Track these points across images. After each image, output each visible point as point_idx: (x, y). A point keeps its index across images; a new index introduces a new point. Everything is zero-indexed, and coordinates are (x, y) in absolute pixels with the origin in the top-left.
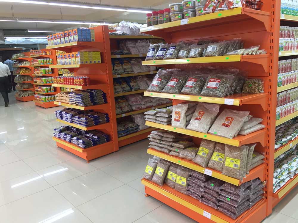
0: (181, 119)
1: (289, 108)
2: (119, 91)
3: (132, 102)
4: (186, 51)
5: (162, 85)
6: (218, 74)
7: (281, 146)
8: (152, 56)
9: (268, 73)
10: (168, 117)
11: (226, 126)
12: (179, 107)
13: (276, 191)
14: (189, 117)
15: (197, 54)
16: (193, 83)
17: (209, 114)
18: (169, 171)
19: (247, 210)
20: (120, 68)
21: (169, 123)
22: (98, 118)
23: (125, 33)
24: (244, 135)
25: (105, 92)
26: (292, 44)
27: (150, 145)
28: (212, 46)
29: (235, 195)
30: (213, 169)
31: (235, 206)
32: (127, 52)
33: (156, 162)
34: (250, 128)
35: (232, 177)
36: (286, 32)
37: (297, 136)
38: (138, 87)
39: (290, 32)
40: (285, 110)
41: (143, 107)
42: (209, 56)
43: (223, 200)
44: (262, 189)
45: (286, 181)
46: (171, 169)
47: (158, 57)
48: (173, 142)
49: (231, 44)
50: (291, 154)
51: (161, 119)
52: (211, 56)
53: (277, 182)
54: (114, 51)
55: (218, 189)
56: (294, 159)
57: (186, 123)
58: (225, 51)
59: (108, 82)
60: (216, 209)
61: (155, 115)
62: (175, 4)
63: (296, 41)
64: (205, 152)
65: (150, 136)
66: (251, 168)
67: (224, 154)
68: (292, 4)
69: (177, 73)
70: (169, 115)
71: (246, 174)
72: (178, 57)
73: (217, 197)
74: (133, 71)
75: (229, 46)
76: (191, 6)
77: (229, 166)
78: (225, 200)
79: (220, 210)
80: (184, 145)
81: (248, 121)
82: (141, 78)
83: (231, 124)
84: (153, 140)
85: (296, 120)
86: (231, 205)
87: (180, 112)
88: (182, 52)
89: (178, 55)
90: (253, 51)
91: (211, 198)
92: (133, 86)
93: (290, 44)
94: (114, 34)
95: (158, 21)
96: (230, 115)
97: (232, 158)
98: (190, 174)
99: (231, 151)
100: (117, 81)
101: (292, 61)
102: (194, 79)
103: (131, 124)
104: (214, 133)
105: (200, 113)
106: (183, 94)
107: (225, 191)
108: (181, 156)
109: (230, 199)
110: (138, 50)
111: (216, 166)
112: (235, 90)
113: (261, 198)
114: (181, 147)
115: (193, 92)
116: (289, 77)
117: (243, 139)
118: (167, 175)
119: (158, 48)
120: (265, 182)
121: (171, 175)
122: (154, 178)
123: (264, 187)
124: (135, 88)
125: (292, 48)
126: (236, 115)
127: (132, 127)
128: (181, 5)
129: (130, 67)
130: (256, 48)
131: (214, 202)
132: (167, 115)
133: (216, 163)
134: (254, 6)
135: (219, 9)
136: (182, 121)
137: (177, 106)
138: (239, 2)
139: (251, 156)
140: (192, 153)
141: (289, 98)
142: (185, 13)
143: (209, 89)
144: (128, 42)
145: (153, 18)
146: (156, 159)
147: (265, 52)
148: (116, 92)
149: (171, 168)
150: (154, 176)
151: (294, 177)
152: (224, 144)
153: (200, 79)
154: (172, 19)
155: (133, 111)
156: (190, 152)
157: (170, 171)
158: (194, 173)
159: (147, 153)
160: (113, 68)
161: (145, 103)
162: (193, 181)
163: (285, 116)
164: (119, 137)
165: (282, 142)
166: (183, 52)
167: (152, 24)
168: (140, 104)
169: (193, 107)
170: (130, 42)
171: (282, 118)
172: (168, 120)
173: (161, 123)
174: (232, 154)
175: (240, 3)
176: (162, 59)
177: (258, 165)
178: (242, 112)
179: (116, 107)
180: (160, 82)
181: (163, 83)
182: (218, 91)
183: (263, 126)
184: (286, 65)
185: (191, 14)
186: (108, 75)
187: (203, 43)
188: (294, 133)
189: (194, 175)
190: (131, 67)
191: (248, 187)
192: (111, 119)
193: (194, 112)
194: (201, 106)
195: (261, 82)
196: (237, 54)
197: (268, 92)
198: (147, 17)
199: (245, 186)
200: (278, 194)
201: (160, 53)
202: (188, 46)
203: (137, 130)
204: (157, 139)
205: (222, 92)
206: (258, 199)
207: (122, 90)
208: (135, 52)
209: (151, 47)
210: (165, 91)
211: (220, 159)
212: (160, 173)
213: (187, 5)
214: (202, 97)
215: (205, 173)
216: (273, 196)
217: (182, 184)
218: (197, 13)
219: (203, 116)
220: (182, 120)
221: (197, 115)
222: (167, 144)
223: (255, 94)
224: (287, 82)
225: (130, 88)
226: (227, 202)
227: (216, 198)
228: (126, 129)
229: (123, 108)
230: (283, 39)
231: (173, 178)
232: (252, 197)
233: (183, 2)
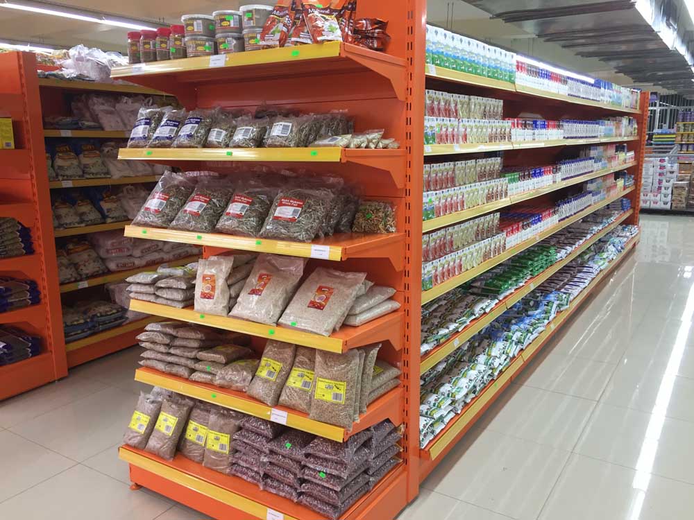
0: (217, 292)
1: (452, 264)
2: (68, 221)
3: (108, 251)
4: (226, 130)
5: (170, 211)
6: (300, 187)
7: (438, 346)
8: (145, 138)
9: (403, 189)
10: (187, 289)
11: (316, 308)
12: (212, 264)
13: (425, 443)
14: (237, 287)
15: (250, 140)
16: (243, 207)
17: (281, 280)
18: (191, 421)
19: (364, 494)
20: (72, 164)
21: (188, 303)
22: (5, 295)
23: (86, 75)
24: (355, 327)
25: (26, 226)
26: (454, 130)
27: (143, 358)
28: (283, 123)
29: (336, 463)
30: (292, 409)
31: (335, 489)
32: (92, 124)
33: (159, 402)
34: (370, 309)
35: (329, 422)
36: (442, 103)
37: (468, 323)
38: (125, 214)
39: (449, 105)
40: (443, 268)
41: (137, 262)
42: (276, 146)
43: (310, 478)
44: (397, 442)
45: (447, 420)
46: (196, 416)
47: (157, 142)
48: (201, 349)
49: (325, 122)
50: (460, 361)
51: (169, 292)
52: (281, 146)
53: (427, 424)
54: (53, 119)
55: (299, 454)
56: (463, 371)
57: (229, 301)
58: (311, 137)
59: (36, 198)
60: (295, 500)
61: (153, 283)
62: (196, 16)
63: (461, 124)
64: (273, 370)
65: (142, 337)
66: (371, 400)
67: (313, 370)
68: (452, 46)
69: (209, 182)
70: (189, 282)
71: (361, 412)
72: (206, 145)
73: (297, 472)
74: (108, 173)
75: (321, 126)
76: (232, 26)
77: (324, 398)
78: (315, 477)
79: (305, 502)
80: (226, 355)
81: (363, 295)
82: (131, 190)
83: (328, 303)
84: (152, 346)
85: (470, 289)
86: (328, 488)
87: (213, 276)
88: (215, 132)
89: (206, 139)
90: (369, 141)
91: (284, 476)
92: (109, 210)
93: (450, 130)
94: (54, 75)
95: (156, 53)
96: (327, 282)
97: (329, 379)
98: (240, 425)
99: (327, 364)
100: (61, 197)
101: (455, 165)
102: (245, 197)
103: (102, 308)
104: (290, 324)
105: (261, 278)
106: (220, 232)
107: (316, 457)
108: (218, 381)
109: (326, 473)
110: (123, 121)
111: (296, 401)
112: (338, 223)
113: (395, 464)
114: (219, 361)
115: (242, 228)
116: (449, 199)
117: (352, 334)
118: (184, 430)
119: (160, 120)
120: (402, 428)
121: (196, 430)
122: (153, 443)
123: (401, 439)
124: (116, 214)
125: (454, 139)
126: (339, 280)
127: (108, 315)
128: (211, 20)
129: (100, 161)
130: (376, 134)
131: (291, 484)
132: (183, 283)
133: (295, 394)
134: (372, 43)
135: (293, 39)
136: (218, 297)
137: (207, 263)
138: (337, 29)
139: (370, 371)
140: (245, 373)
141: (451, 242)
142: (220, 41)
143: (277, 223)
144: (95, 100)
145: (145, 43)
146: (159, 394)
147: (396, 145)
148: (60, 225)
149: (196, 412)
150: (151, 437)
151: (462, 410)
152: (315, 349)
153: (258, 198)
154: (190, 50)
155: (109, 272)
156: (238, 371)
157: (195, 420)
158: (247, 421)
159: (135, 379)
160: (50, 162)
161: (142, 252)
162: (245, 440)
163: (443, 282)
164: (67, 343)
165: (438, 337)
166: (219, 134)
167: (142, 60)
168: (131, 256)
169: (247, 263)
170: (101, 100)
171: (436, 287)
172: (186, 297)
173: (169, 302)
174: (330, 369)
175: (339, 32)
176: (169, 146)
177: (386, 390)
178: (350, 276)
179: (61, 265)
180: (165, 202)
181: (172, 204)
182: (298, 226)
183: (396, 305)
184: (442, 174)
185: (234, 46)
186: (34, 181)
187: (265, 116)
188: (464, 316)
189: (247, 425)
190: (103, 163)
191: (365, 442)
192: (45, 296)
193: (247, 276)
194: (264, 261)
195: (390, 209)
196: (335, 146)
197: (404, 231)
198: (129, 41)
199: (358, 440)
200: (429, 450)
201: (163, 131)
202: (231, 118)
203: (120, 321)
204: (160, 344)
205: (307, 230)
206: (389, 466)
207: (78, 219)
208: (113, 125)
209: (142, 115)
210: (177, 225)
211: (305, 384)
212: (168, 428)
213: (225, 24)
214: (264, 240)
215: (273, 419)
216: (420, 457)
217: (220, 450)
218: (246, 43)
219: (267, 285)
220: (218, 294)
221: (255, 283)
222: (187, 354)
223: (379, 236)
224: (446, 210)
225: (100, 216)
226: (320, 482)
227: (295, 475)
228: (88, 320)
229: (82, 267)
230: (435, 118)
231: (199, 438)
232: (375, 464)
233: (214, 14)
